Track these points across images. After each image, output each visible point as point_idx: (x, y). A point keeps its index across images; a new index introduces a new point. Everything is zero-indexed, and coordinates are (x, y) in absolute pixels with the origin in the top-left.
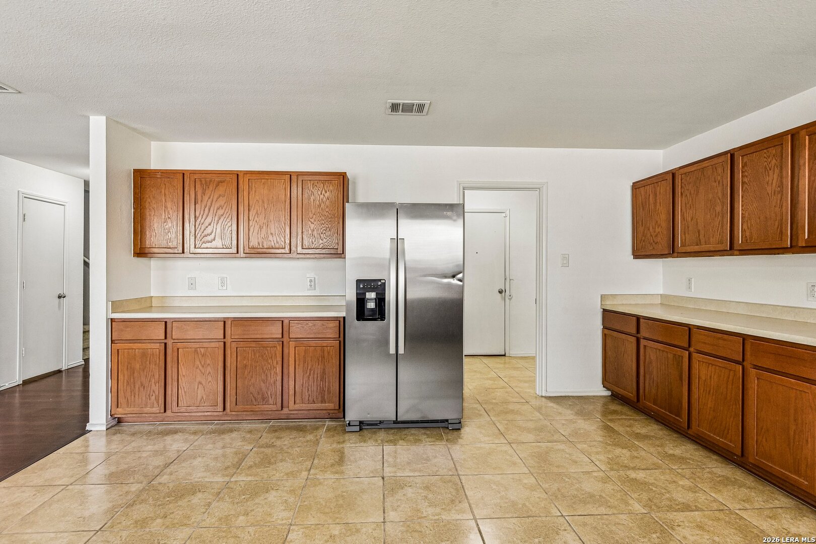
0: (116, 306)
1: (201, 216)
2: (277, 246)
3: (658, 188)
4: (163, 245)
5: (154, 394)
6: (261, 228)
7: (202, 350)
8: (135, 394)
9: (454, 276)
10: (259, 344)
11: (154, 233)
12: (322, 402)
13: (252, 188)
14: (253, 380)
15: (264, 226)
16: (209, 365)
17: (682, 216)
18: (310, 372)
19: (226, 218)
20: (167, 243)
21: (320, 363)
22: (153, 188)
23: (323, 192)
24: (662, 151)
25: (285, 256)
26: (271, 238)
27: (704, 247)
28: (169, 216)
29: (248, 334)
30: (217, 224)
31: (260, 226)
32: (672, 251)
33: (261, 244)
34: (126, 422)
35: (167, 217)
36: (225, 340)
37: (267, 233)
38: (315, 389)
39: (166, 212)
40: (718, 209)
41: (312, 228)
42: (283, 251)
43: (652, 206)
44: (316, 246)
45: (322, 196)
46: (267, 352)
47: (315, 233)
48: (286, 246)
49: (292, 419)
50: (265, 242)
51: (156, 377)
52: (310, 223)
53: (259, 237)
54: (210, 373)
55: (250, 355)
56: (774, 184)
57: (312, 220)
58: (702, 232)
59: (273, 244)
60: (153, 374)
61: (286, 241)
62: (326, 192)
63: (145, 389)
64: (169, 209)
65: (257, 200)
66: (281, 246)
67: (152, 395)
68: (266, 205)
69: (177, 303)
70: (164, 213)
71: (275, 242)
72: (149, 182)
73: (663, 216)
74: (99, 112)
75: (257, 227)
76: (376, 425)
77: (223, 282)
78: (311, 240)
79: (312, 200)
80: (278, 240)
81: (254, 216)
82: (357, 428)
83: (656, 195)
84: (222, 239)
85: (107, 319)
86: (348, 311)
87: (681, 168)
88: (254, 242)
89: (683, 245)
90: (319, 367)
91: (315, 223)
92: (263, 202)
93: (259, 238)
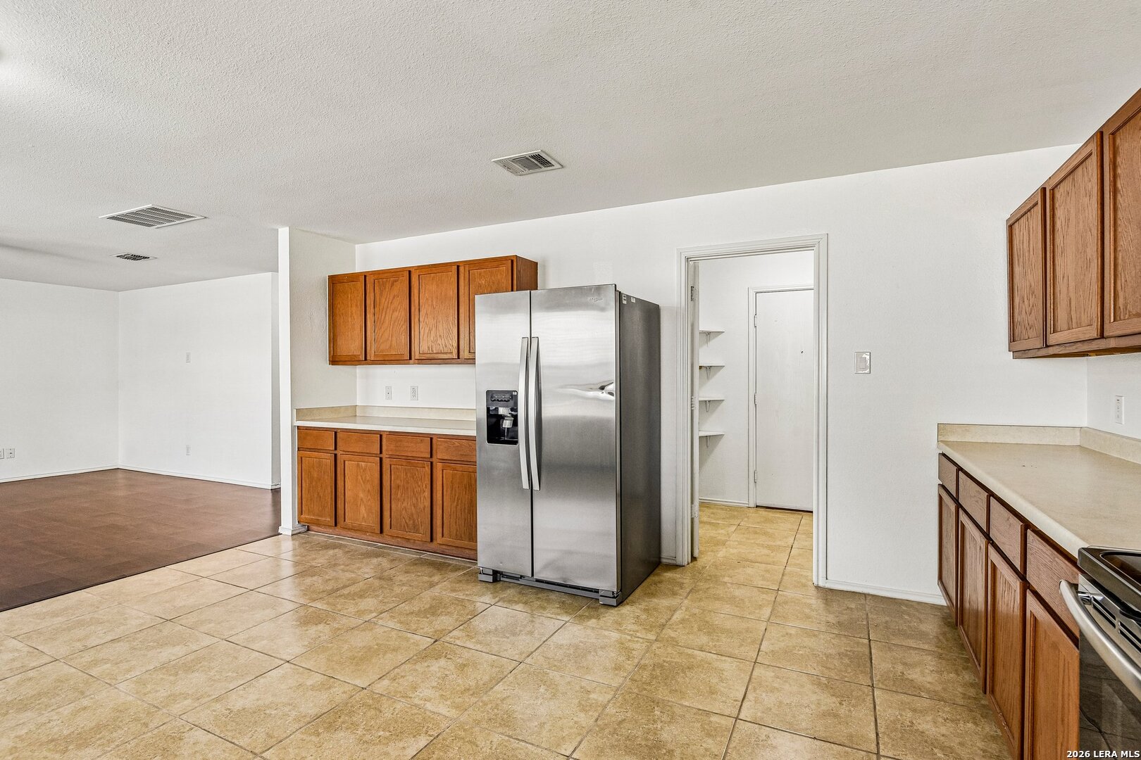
0: (300, 413)
2: (446, 350)
6: (430, 330)
7: (363, 465)
8: (313, 503)
9: (602, 388)
10: (410, 462)
13: (422, 286)
14: (405, 504)
15: (434, 328)
18: (458, 501)
19: (400, 322)
21: (467, 492)
22: (342, 293)
23: (491, 283)
25: (456, 361)
27: (1074, 333)
30: (393, 329)
31: (430, 328)
32: (1045, 342)
33: (431, 349)
34: (313, 531)
36: (381, 456)
37: (436, 336)
38: (463, 523)
40: (1090, 251)
42: (451, 356)
46: (417, 473)
48: (454, 350)
49: (445, 555)
50: (435, 347)
51: (328, 488)
53: (429, 340)
54: (369, 490)
55: (402, 475)
58: (1074, 302)
59: (441, 348)
60: (327, 485)
61: (454, 344)
62: (493, 282)
63: (321, 499)
64: (354, 315)
65: (426, 299)
66: (449, 351)
67: (326, 507)
68: (434, 304)
69: (375, 414)
71: (443, 345)
72: (338, 288)
73: (1037, 275)
74: (284, 224)
75: (427, 329)
76: (517, 579)
77: (414, 391)
80: (446, 342)
81: (424, 317)
82: (490, 579)
85: (293, 427)
86: (478, 429)
88: (424, 348)
90: (467, 497)
92: (433, 301)
93: (429, 342)
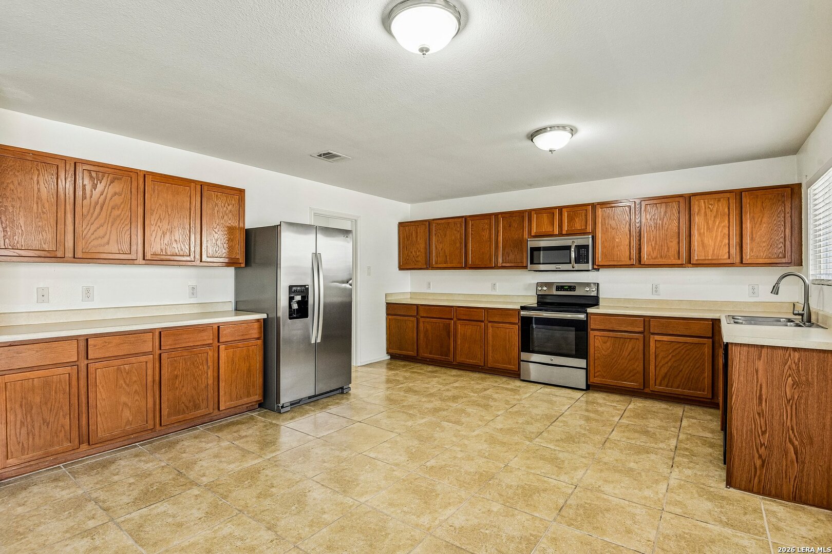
1: (90, 214)
2: (181, 253)
3: (419, 229)
4: (34, 247)
5: (63, 429)
6: (164, 234)
7: (127, 367)
8: (34, 435)
9: (348, 282)
10: (191, 352)
11: (20, 231)
12: (248, 397)
13: (154, 191)
14: (184, 389)
15: (168, 232)
16: (135, 381)
17: (436, 247)
18: (238, 371)
19: (123, 220)
20: (41, 244)
21: (246, 362)
22: (18, 171)
23: (226, 205)
24: (410, 205)
25: (189, 263)
26: (175, 245)
27: (450, 265)
28: (44, 210)
29: (178, 344)
30: (111, 227)
31: (163, 232)
32: (428, 265)
33: (164, 251)
35: (40, 210)
37: (171, 240)
38: (242, 386)
39: (39, 205)
40: (458, 245)
41: (216, 238)
42: (188, 258)
43: (414, 239)
44: (219, 255)
45: (225, 209)
46: (198, 359)
47: (219, 242)
48: (191, 254)
49: (216, 420)
50: (168, 248)
51: (64, 409)
52: (214, 232)
53: (162, 242)
54: (136, 391)
55: (181, 364)
56: (487, 237)
57: (216, 230)
58: (448, 257)
59: (177, 251)
60: (62, 406)
61: (191, 249)
62: (229, 205)
63: (50, 426)
65: (160, 204)
66: (185, 254)
67: (61, 431)
68: (169, 210)
69: (22, 321)
70: (35, 205)
71: (179, 249)
72: (11, 163)
73: (422, 246)
75: (160, 233)
77: (89, 292)
78: (215, 249)
79: (216, 211)
80: (183, 247)
81: (156, 221)
82: (289, 408)
83: (417, 233)
84: (118, 244)
87: (434, 220)
88: (156, 248)
89: (436, 263)
90: (245, 365)
91: (218, 233)
92: (167, 207)
93: (162, 244)
